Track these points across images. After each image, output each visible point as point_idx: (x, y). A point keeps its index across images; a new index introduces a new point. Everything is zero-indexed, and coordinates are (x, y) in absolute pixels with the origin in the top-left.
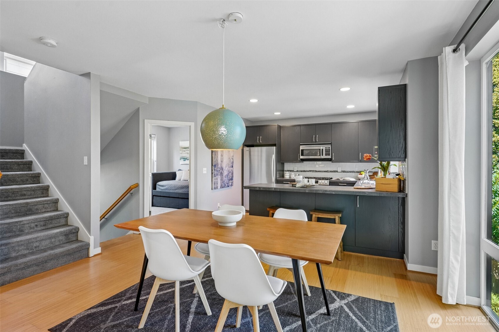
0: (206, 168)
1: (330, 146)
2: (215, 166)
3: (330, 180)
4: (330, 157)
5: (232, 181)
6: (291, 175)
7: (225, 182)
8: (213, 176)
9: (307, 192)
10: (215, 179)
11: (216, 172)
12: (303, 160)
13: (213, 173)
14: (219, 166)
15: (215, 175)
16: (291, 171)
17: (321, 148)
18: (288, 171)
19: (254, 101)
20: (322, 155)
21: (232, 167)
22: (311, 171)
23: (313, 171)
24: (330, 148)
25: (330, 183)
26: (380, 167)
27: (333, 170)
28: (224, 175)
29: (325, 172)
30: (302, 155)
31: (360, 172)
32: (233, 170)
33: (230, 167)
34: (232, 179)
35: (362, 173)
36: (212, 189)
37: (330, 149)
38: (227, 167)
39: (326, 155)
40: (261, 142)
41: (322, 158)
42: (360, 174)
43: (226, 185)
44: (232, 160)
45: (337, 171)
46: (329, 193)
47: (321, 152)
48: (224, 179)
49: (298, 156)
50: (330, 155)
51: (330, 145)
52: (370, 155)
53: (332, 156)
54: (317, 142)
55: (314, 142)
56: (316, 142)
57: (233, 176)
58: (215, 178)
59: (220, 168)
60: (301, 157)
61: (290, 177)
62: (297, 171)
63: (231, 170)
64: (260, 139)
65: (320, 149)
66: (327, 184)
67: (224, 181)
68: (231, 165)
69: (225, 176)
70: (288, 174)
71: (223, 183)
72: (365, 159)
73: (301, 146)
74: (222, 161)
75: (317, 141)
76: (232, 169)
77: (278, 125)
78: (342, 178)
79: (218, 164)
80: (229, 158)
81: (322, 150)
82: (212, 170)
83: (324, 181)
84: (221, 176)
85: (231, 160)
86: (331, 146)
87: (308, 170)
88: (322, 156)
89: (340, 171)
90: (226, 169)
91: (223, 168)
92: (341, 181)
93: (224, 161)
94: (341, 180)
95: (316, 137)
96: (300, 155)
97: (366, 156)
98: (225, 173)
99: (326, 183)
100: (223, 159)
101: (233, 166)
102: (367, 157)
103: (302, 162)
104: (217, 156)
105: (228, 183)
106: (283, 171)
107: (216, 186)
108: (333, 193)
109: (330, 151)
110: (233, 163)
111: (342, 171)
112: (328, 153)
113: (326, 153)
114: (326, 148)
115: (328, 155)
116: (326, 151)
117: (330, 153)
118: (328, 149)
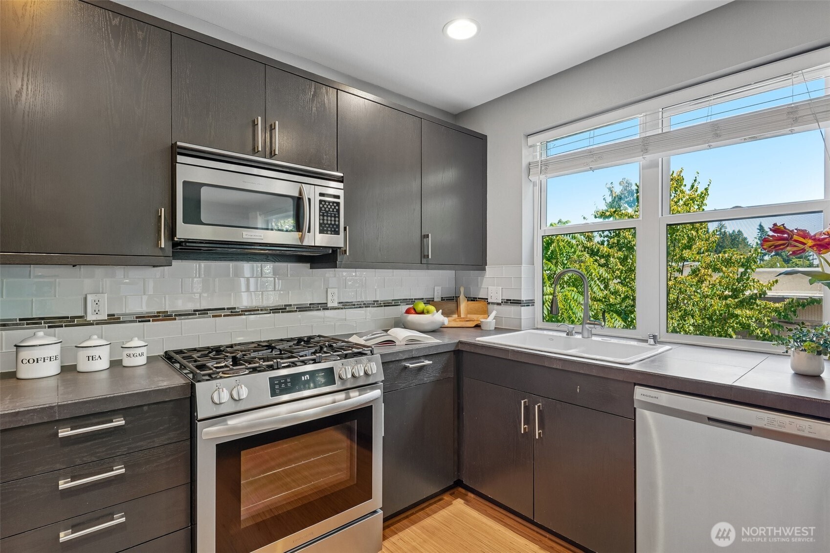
1: (337, 190)
4: (337, 241)
6: (83, 352)
17: (303, 193)
20: (307, 228)
22: (204, 312)
23: (217, 312)
24: (338, 197)
37: (338, 204)
39: (323, 230)
41: (306, 243)
45: (324, 307)
50: (337, 233)
51: (341, 185)
62: (113, 320)
65: (297, 200)
70: (55, 350)
75: (277, 151)
81: (307, 202)
86: (346, 190)
87: (190, 307)
88: (307, 234)
89: (336, 305)
95: (264, 129)
109: (338, 211)
111: (340, 303)
112: (331, 224)
113: (323, 220)
114: (321, 195)
115: (331, 234)
116: (323, 213)
117: (339, 221)
118: (329, 202)
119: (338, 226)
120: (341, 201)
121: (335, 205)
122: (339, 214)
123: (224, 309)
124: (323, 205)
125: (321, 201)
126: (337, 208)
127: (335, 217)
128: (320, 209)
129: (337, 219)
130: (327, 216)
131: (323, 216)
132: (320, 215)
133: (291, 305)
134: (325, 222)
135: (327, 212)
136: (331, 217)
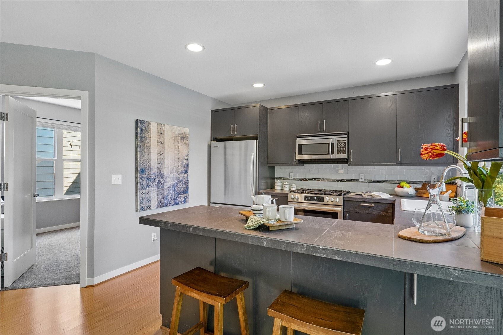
0: (121, 175)
1: (345, 138)
2: (143, 171)
3: (345, 196)
4: (345, 156)
5: (185, 195)
6: (284, 186)
7: (170, 196)
8: (139, 188)
9: (265, 245)
10: (143, 193)
11: (144, 182)
12: (302, 162)
13: (137, 183)
14: (155, 171)
15: (142, 186)
16: (285, 179)
17: (331, 141)
18: (281, 178)
19: (195, 48)
20: (333, 153)
21: (186, 172)
22: (315, 179)
24: (345, 140)
25: (344, 201)
26: (468, 176)
27: (351, 178)
28: (166, 186)
29: (338, 181)
30: (300, 153)
31: (398, 183)
32: (187, 178)
33: (181, 173)
34: (185, 191)
35: (402, 184)
36: (136, 211)
37: (345, 143)
38: (174, 173)
39: (339, 153)
40: (236, 133)
41: (331, 158)
42: (398, 187)
43: (172, 202)
44: (185, 162)
45: (358, 181)
46: (325, 256)
47: (330, 148)
48: (166, 192)
49: (293, 156)
50: (345, 153)
51: (346, 136)
52: (442, 146)
53: (348, 156)
54: (324, 132)
55: (318, 132)
56: (322, 131)
57: (187, 188)
58: (144, 191)
59: (157, 174)
60: (298, 157)
61: (282, 189)
62: (294, 179)
63: (184, 178)
64: (233, 130)
65: (329, 144)
66: (339, 204)
67: (167, 196)
68: (184, 169)
69: (169, 188)
70: (280, 184)
71: (163, 200)
72: (424, 157)
73: (297, 139)
74: (160, 163)
75: (324, 130)
76: (186, 175)
77: (261, 106)
78: (367, 193)
79: (150, 168)
80: (179, 158)
81: (333, 144)
82: (136, 178)
83: (334, 199)
84: (158, 188)
85: (182, 161)
86: (348, 137)
87: (311, 177)
88: (331, 155)
89: (363, 181)
90: (172, 176)
91: (163, 174)
92: (364, 198)
93: (166, 162)
94: (365, 196)
95: (322, 124)
96: (296, 154)
97: (432, 147)
98: (169, 182)
99: (337, 202)
100: (163, 159)
101: (189, 171)
102: (433, 151)
103: (302, 165)
104: (147, 154)
105: (175, 198)
106: (273, 178)
107: (146, 206)
108: (337, 258)
109: (345, 145)
110: (188, 165)
111: (366, 180)
112: (342, 150)
113: (339, 149)
114: (338, 141)
115: (342, 154)
116: (339, 147)
117: (345, 149)
118: (341, 143)
119: (345, 151)
120: (346, 142)
121: (344, 143)
122: (345, 147)
123: (321, 179)
124: (339, 145)
125: (338, 143)
126: (345, 144)
127: (344, 148)
128: (338, 146)
129: (345, 148)
130: (341, 148)
131: (339, 148)
132: (337, 148)
133: (344, 179)
134: (340, 150)
135: (340, 146)
136: (342, 148)
